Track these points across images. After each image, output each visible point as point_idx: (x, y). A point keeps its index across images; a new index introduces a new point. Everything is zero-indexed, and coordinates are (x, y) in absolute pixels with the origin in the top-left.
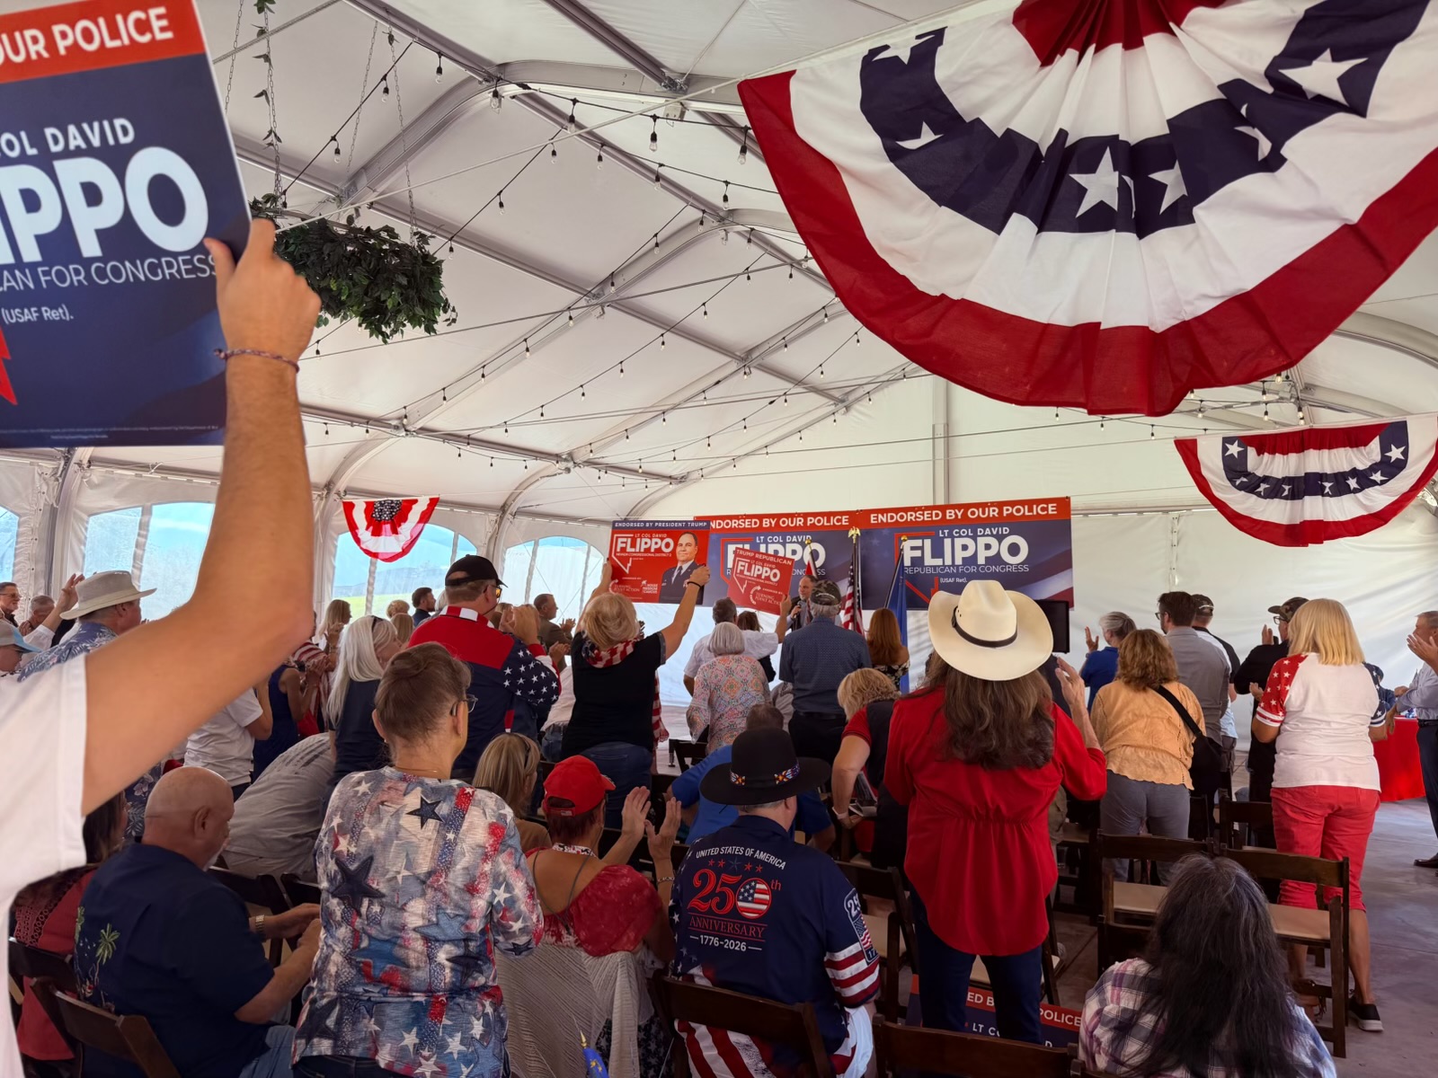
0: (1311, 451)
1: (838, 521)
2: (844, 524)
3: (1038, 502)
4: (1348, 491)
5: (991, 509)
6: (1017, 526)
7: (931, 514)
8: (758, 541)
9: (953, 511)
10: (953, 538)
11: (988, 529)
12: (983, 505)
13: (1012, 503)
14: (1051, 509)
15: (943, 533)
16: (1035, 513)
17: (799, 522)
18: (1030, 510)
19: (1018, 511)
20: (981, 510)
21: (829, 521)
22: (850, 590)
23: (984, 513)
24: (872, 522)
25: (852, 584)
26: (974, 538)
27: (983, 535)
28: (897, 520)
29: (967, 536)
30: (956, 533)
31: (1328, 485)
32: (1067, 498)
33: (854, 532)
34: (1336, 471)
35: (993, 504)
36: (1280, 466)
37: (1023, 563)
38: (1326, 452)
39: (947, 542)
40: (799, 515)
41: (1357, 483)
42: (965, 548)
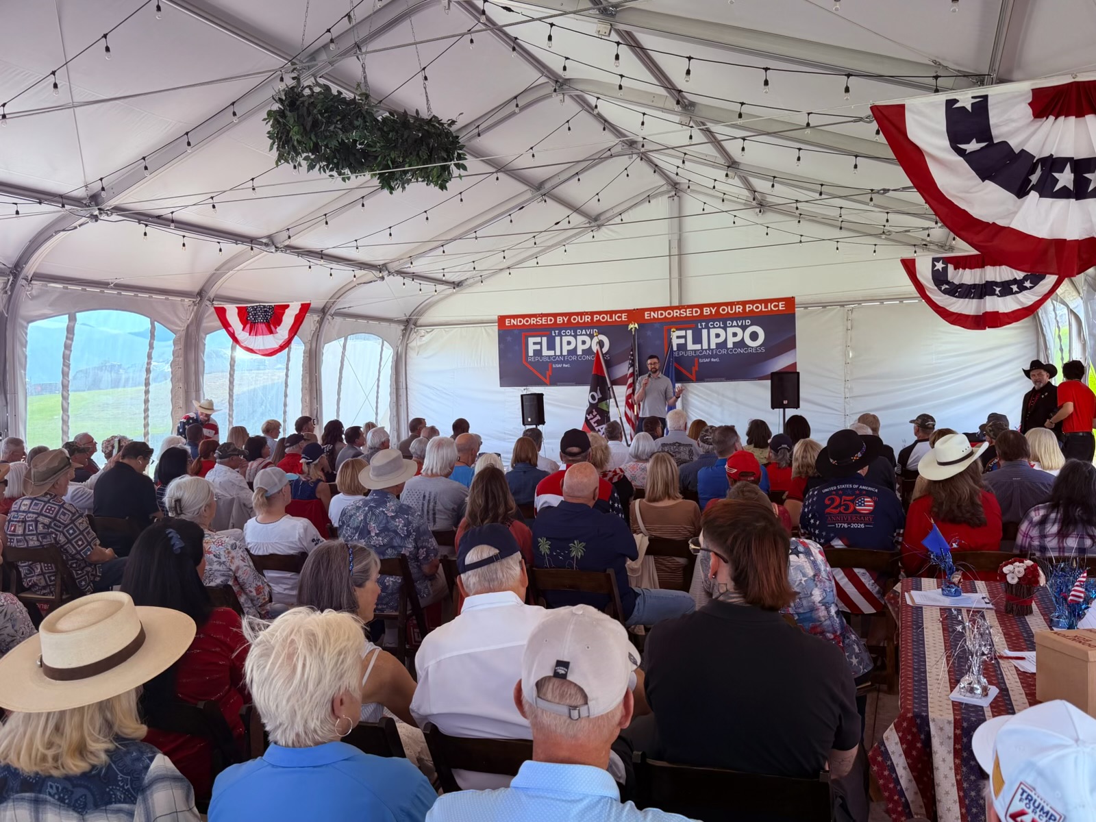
0: (989, 266)
1: (619, 317)
2: (623, 319)
3: (772, 301)
4: (1011, 293)
5: (737, 307)
6: (757, 319)
7: (692, 311)
8: (553, 334)
9: (708, 309)
10: (709, 329)
11: (735, 322)
12: (731, 304)
13: (753, 302)
14: (781, 306)
15: (701, 325)
16: (769, 309)
17: (587, 319)
18: (766, 307)
19: (757, 308)
20: (729, 307)
21: (611, 318)
22: (631, 370)
23: (732, 310)
24: (646, 318)
25: (632, 365)
26: (725, 328)
27: (732, 326)
28: (665, 316)
29: (720, 327)
30: (711, 325)
31: (998, 289)
32: (793, 297)
33: (633, 326)
34: (1003, 280)
35: (738, 303)
36: (968, 277)
37: (761, 346)
38: (998, 267)
39: (705, 332)
40: (587, 313)
41: (1017, 288)
42: (718, 336)
